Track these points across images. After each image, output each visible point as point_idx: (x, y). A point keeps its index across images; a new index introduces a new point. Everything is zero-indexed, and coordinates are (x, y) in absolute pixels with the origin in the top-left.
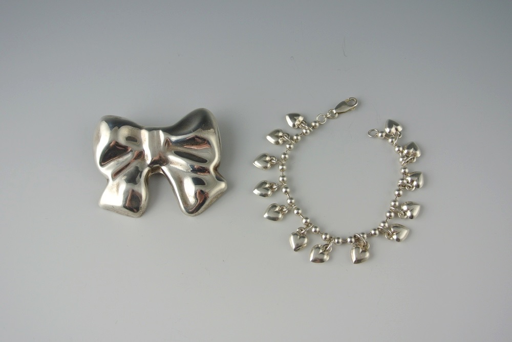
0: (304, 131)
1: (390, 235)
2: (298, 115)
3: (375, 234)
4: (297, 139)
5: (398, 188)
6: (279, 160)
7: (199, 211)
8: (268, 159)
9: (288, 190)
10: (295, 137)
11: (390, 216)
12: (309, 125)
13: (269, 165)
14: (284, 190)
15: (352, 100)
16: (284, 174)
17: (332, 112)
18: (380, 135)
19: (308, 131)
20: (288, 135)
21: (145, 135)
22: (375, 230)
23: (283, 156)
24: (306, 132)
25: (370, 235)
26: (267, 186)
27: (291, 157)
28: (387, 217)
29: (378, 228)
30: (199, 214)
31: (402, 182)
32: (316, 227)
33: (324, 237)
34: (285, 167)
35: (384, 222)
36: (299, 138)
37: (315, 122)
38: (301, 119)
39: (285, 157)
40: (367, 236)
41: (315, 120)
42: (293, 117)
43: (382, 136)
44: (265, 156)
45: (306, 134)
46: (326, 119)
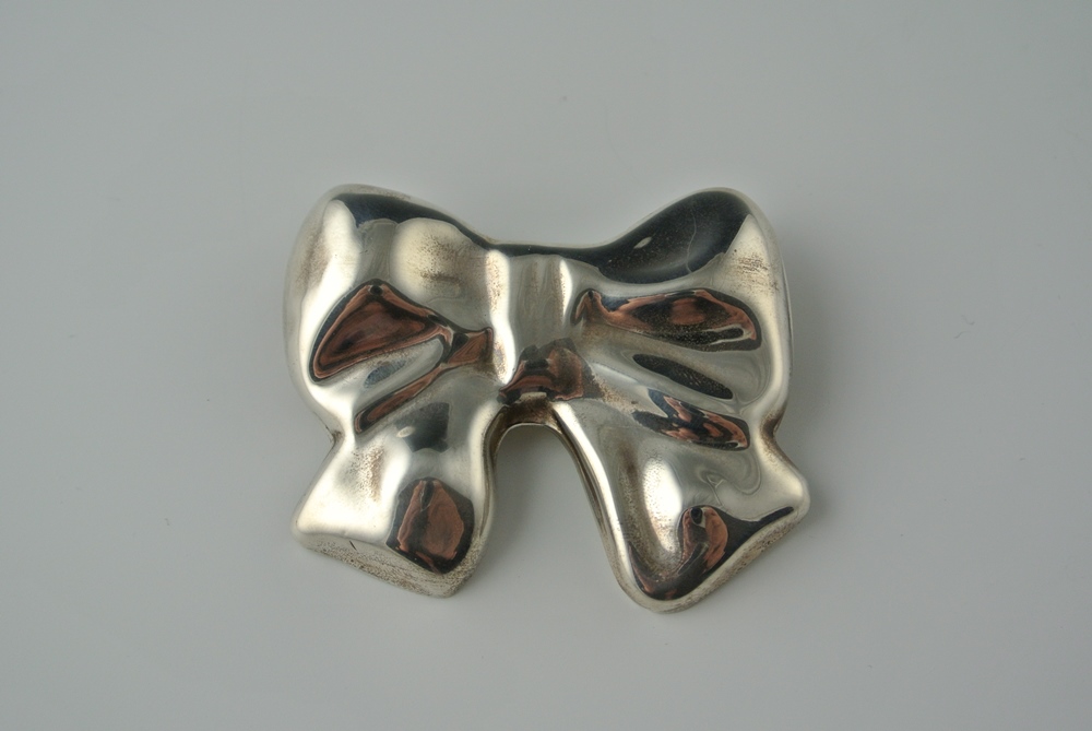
7: (697, 593)
21: (498, 271)
30: (691, 605)
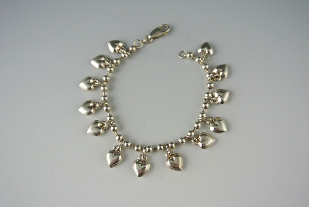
0: (123, 55)
1: (197, 142)
2: (118, 42)
3: (182, 142)
4: (117, 63)
5: (204, 101)
6: (101, 82)
8: (92, 81)
9: (109, 108)
10: (115, 61)
11: (198, 126)
12: (127, 50)
13: (92, 87)
14: (105, 108)
15: (164, 26)
16: (106, 94)
17: (147, 38)
18: (188, 55)
19: (126, 55)
20: (110, 59)
22: (182, 139)
23: (104, 79)
24: (125, 56)
25: (177, 144)
26: (91, 104)
27: (112, 79)
28: (195, 127)
29: (185, 137)
31: (208, 96)
32: (127, 142)
33: (136, 148)
34: (106, 88)
35: (191, 132)
36: (118, 61)
37: (132, 47)
38: (121, 44)
39: (106, 79)
40: (175, 145)
41: (132, 45)
42: (114, 43)
43: (190, 56)
44: (90, 78)
45: (125, 58)
46: (142, 44)
